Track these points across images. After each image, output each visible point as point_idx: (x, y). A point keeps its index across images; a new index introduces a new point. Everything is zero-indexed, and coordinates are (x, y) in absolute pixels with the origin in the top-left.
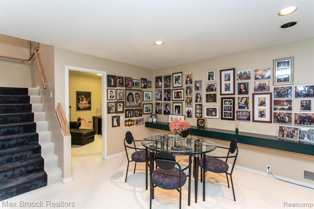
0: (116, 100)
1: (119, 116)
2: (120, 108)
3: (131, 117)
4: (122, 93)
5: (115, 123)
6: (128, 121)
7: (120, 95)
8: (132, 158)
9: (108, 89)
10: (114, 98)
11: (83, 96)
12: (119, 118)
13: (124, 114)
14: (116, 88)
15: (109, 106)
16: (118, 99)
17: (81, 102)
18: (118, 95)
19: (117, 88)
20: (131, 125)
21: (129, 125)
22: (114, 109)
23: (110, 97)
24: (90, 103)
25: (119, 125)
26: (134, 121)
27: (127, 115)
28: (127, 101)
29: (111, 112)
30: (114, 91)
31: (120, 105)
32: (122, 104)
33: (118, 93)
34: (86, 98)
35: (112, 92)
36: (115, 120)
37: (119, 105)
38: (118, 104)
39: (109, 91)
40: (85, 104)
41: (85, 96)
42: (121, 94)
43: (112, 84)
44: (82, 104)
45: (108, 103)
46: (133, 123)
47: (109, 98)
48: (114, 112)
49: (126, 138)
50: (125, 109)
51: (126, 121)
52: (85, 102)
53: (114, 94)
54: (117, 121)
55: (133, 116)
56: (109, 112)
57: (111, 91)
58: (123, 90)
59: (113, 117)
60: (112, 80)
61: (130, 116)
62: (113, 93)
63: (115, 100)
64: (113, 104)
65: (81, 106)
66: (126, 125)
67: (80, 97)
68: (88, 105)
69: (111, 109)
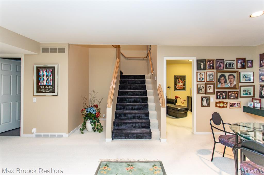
0: (206, 82)
1: (209, 97)
2: (210, 89)
3: (223, 98)
4: (212, 75)
5: (205, 103)
7: (210, 77)
8: (220, 140)
9: (197, 73)
10: (204, 80)
11: (179, 79)
12: (209, 98)
13: (215, 96)
14: (205, 71)
15: (199, 87)
16: (208, 81)
17: (178, 84)
18: (207, 77)
19: (207, 70)
20: (223, 107)
21: (220, 107)
22: (203, 90)
23: (200, 79)
24: (184, 84)
25: (208, 105)
26: (227, 103)
27: (219, 97)
28: (218, 82)
29: (201, 92)
30: (203, 74)
31: (210, 86)
32: (212, 86)
33: (207, 75)
34: (182, 80)
35: (201, 75)
36: (205, 100)
37: (209, 86)
38: (208, 86)
39: (199, 74)
40: (181, 85)
41: (181, 79)
42: (211, 76)
43: (202, 67)
44: (179, 85)
45: (197, 84)
46: (225, 105)
47: (198, 80)
48: (204, 93)
49: (212, 119)
50: (216, 90)
51: (217, 103)
52: (181, 84)
53: (203, 76)
54: (207, 101)
55: (226, 98)
56: (198, 93)
57: (200, 74)
58: (214, 72)
59: (202, 98)
60: (202, 64)
61: (221, 98)
62: (202, 75)
63: (205, 82)
64: (202, 85)
65: (178, 87)
66: (216, 106)
67: (177, 80)
68: (183, 87)
69: (201, 90)
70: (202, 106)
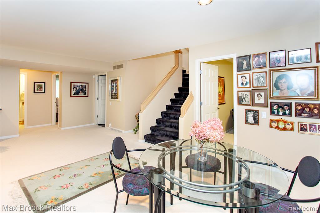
0: (252, 88)
1: (258, 110)
2: (259, 99)
3: (284, 114)
4: (263, 77)
5: (251, 119)
6: (278, 121)
7: (259, 81)
10: (248, 86)
12: (258, 113)
13: (268, 109)
14: (251, 72)
15: (240, 95)
16: (255, 85)
18: (254, 81)
19: (253, 71)
20: (285, 129)
22: (248, 99)
23: (242, 84)
25: (257, 122)
26: (293, 123)
27: (276, 112)
28: (274, 88)
29: (243, 103)
30: (247, 76)
31: (260, 95)
32: (263, 94)
33: (254, 77)
35: (244, 78)
36: (250, 115)
37: (258, 95)
38: (256, 94)
39: (240, 76)
42: (261, 79)
43: (245, 66)
45: (238, 91)
46: (289, 127)
47: (240, 86)
48: (249, 104)
50: (270, 101)
53: (248, 80)
54: (254, 117)
55: (290, 114)
57: (242, 77)
58: (266, 72)
59: (247, 111)
60: (244, 62)
61: (281, 113)
62: (246, 78)
63: (250, 87)
64: (245, 93)
66: (271, 126)
69: (244, 100)
70: (246, 123)
